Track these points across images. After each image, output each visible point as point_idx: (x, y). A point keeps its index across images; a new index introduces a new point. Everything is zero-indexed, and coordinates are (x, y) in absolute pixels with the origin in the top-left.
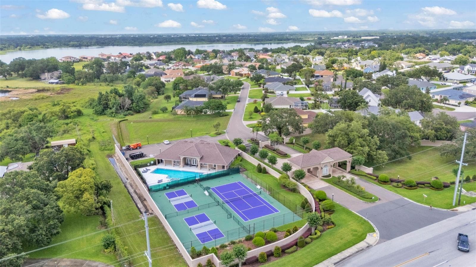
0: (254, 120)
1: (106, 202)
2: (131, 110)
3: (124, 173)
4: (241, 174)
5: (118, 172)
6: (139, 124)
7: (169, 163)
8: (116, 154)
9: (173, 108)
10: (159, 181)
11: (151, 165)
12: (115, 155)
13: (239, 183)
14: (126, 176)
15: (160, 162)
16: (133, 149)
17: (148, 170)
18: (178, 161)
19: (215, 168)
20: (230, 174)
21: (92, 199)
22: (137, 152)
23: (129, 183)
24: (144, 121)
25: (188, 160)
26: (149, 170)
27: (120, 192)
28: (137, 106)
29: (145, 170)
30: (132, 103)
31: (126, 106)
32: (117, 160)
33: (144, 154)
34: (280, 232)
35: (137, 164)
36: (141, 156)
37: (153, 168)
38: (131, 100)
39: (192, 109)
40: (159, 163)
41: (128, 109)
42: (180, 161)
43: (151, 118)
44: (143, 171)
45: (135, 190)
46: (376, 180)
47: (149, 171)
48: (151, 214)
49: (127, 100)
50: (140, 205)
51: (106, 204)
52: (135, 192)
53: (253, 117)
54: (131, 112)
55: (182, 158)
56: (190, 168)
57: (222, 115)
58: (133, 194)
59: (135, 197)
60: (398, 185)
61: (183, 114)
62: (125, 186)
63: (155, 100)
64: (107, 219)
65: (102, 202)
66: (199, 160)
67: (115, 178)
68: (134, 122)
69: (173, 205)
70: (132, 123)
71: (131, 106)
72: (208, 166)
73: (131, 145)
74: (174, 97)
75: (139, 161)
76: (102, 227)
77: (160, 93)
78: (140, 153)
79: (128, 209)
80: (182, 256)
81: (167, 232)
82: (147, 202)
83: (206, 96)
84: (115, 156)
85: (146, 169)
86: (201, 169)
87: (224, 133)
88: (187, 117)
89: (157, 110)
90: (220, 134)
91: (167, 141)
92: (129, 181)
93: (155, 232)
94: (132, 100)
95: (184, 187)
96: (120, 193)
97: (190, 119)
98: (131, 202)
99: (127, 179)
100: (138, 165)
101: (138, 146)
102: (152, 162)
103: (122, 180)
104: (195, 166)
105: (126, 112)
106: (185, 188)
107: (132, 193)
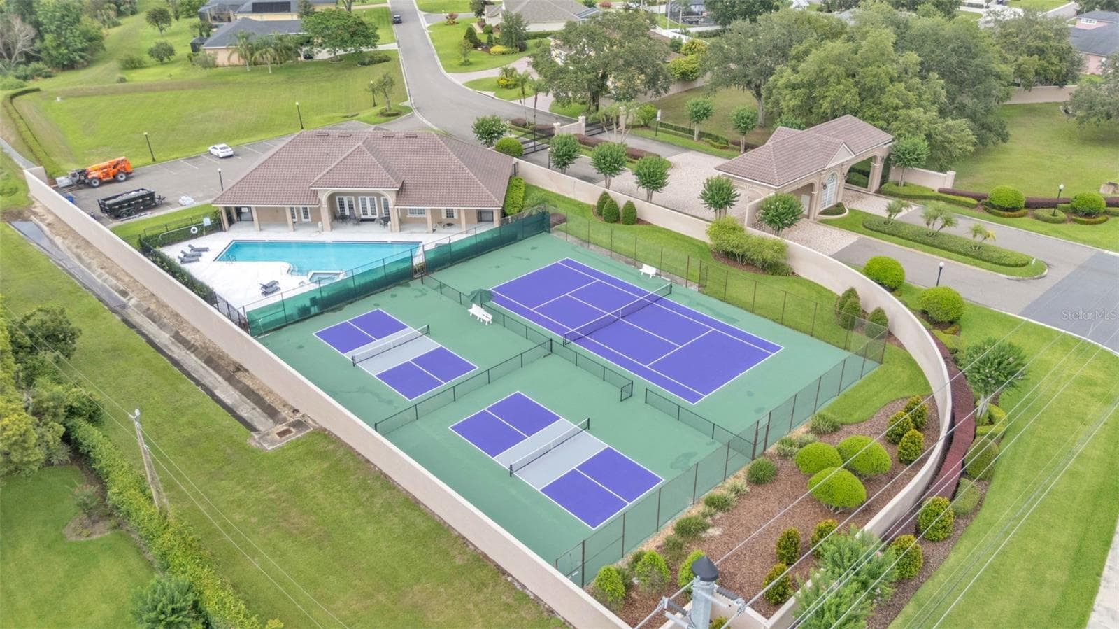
0: (479, 67)
1: (75, 404)
2: (38, 59)
3: (100, 271)
4: (554, 235)
5: (72, 271)
6: (87, 102)
7: (273, 217)
8: (37, 204)
9: (195, 47)
10: (265, 287)
11: (204, 231)
12: (37, 210)
13: (568, 262)
14: (114, 282)
15: (235, 216)
16: (102, 183)
17: (199, 251)
18: (305, 210)
19: (450, 220)
20: (520, 236)
21: (14, 410)
22: (127, 190)
23: (138, 306)
24: (102, 93)
25: (341, 201)
26: (206, 250)
27: (114, 350)
28: (59, 46)
29: (188, 251)
30: (40, 35)
31: (19, 45)
32: (49, 225)
33: (156, 196)
34: (853, 429)
35: (148, 234)
36: (148, 202)
37: (217, 242)
38: (31, 23)
39: (266, 44)
40: (231, 222)
41: (29, 58)
42: (318, 209)
43: (122, 80)
44: (182, 256)
45: (177, 333)
46: (976, 206)
47: (204, 254)
48: (299, 425)
49: (17, 24)
50: (229, 394)
51: (81, 415)
52: (178, 338)
53: (471, 60)
54: (40, 65)
55: (324, 198)
56: (357, 228)
57: (367, 60)
58: (173, 347)
59: (192, 362)
60: (1053, 215)
61: (237, 63)
62: (130, 325)
63: (114, 31)
64: (115, 490)
65: (61, 411)
66: (391, 199)
67: (70, 293)
68: (67, 96)
69: (374, 376)
70: (58, 99)
71: (38, 44)
72: (428, 216)
73: (89, 168)
74: (177, 18)
75: (145, 221)
76: (94, 522)
77: (122, 8)
78: (141, 192)
79: (184, 420)
80: (551, 611)
81: (417, 502)
82: (252, 377)
83: (293, 7)
84: (35, 214)
85: (193, 249)
86: (401, 230)
87: (408, 109)
88: (252, 71)
89: (135, 56)
90: (396, 115)
91: (224, 145)
92: (133, 301)
93: (360, 511)
94: (37, 25)
95: (374, 299)
96: (116, 351)
97: (266, 79)
98: (183, 387)
99: (124, 294)
100: (152, 237)
101: (119, 172)
102: (207, 222)
103: (101, 300)
104: (373, 220)
105: (22, 67)
106: (384, 304)
107: (166, 346)
